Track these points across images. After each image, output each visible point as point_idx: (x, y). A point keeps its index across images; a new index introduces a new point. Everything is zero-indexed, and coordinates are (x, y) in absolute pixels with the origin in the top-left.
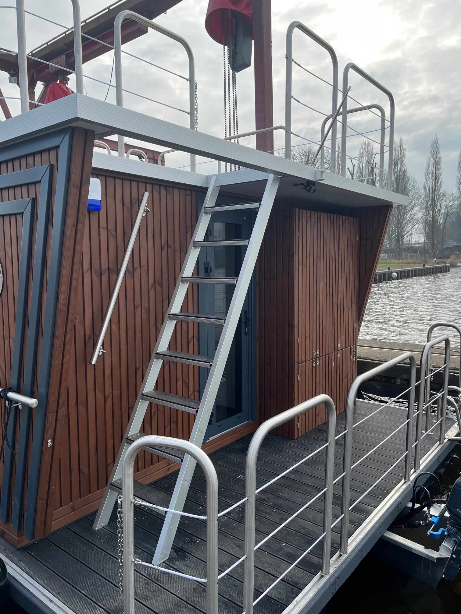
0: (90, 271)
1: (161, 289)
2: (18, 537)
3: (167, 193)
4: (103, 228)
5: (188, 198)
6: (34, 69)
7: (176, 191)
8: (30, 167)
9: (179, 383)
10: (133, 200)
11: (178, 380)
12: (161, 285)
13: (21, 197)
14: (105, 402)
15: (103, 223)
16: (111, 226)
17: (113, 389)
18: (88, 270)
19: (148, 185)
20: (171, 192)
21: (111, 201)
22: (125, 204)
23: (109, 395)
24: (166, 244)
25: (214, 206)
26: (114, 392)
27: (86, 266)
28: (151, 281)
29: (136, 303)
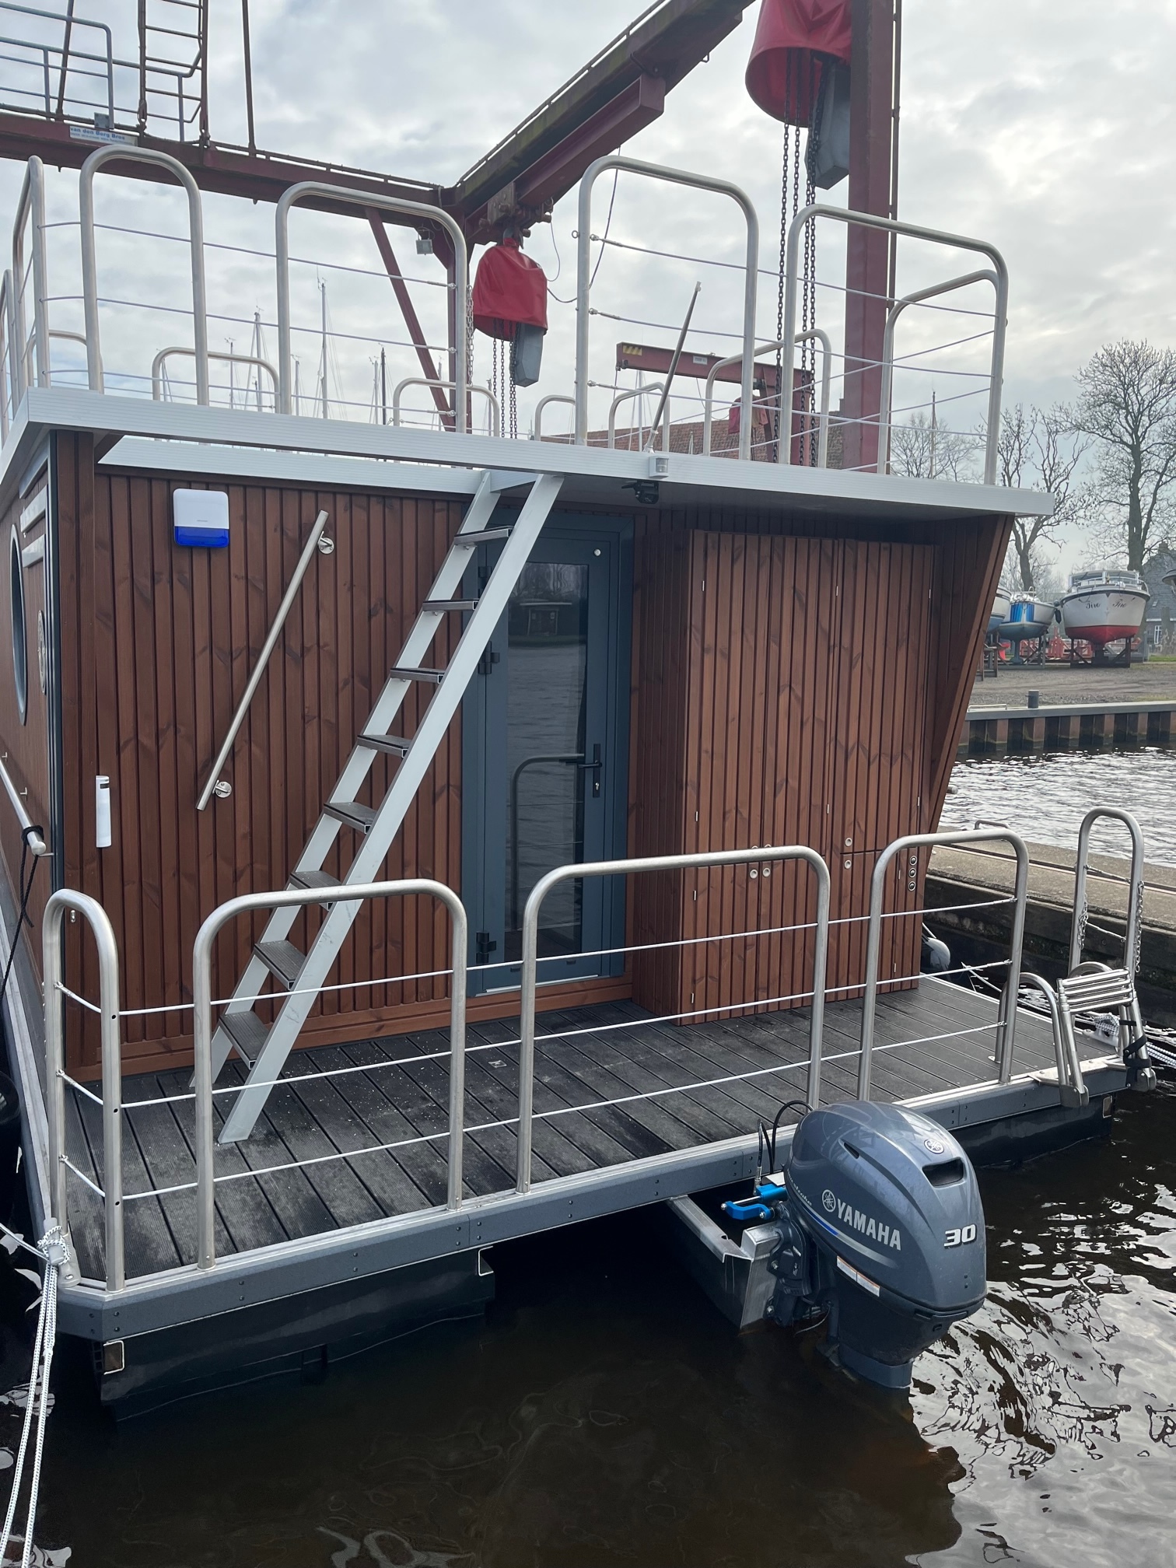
0: (208, 651)
3: (387, 509)
4: (236, 576)
6: (466, 217)
12: (368, 683)
15: (237, 568)
16: (255, 574)
17: (255, 861)
18: (204, 649)
19: (339, 497)
21: (254, 530)
22: (287, 534)
23: (244, 871)
24: (381, 606)
25: (483, 529)
27: (201, 642)
28: (344, 673)
29: (307, 712)
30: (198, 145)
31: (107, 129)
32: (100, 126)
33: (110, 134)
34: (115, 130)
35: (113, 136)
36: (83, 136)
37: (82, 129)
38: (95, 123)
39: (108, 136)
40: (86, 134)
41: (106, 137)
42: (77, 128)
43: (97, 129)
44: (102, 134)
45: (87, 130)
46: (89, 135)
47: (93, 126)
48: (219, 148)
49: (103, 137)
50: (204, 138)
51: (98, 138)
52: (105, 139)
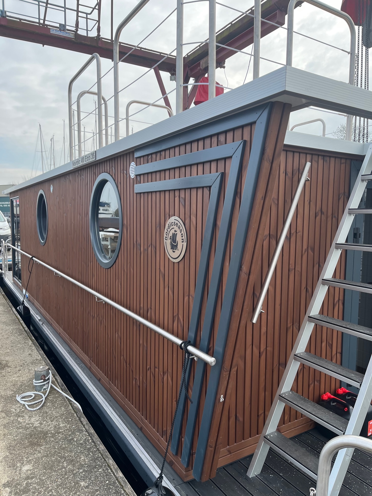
1: (313, 254)
2: (185, 472)
3: (324, 162)
5: (343, 166)
6: (188, 68)
7: (333, 160)
8: (222, 144)
9: (324, 344)
10: (294, 170)
11: (323, 341)
12: (313, 250)
13: (209, 171)
14: (260, 357)
17: (267, 346)
19: (308, 156)
20: (328, 161)
22: (288, 175)
23: (263, 351)
24: (320, 211)
25: (370, 174)
26: (267, 348)
28: (305, 247)
29: (290, 267)
30: (96, 38)
31: (64, 30)
32: (61, 29)
33: (65, 32)
34: (66, 31)
35: (66, 33)
36: (55, 32)
37: (55, 30)
38: (59, 28)
39: (64, 33)
40: (56, 32)
41: (63, 33)
42: (53, 29)
43: (60, 30)
44: (62, 32)
45: (56, 30)
46: (57, 32)
47: (59, 29)
48: (103, 40)
49: (62, 33)
50: (99, 35)
51: (60, 34)
52: (63, 34)
